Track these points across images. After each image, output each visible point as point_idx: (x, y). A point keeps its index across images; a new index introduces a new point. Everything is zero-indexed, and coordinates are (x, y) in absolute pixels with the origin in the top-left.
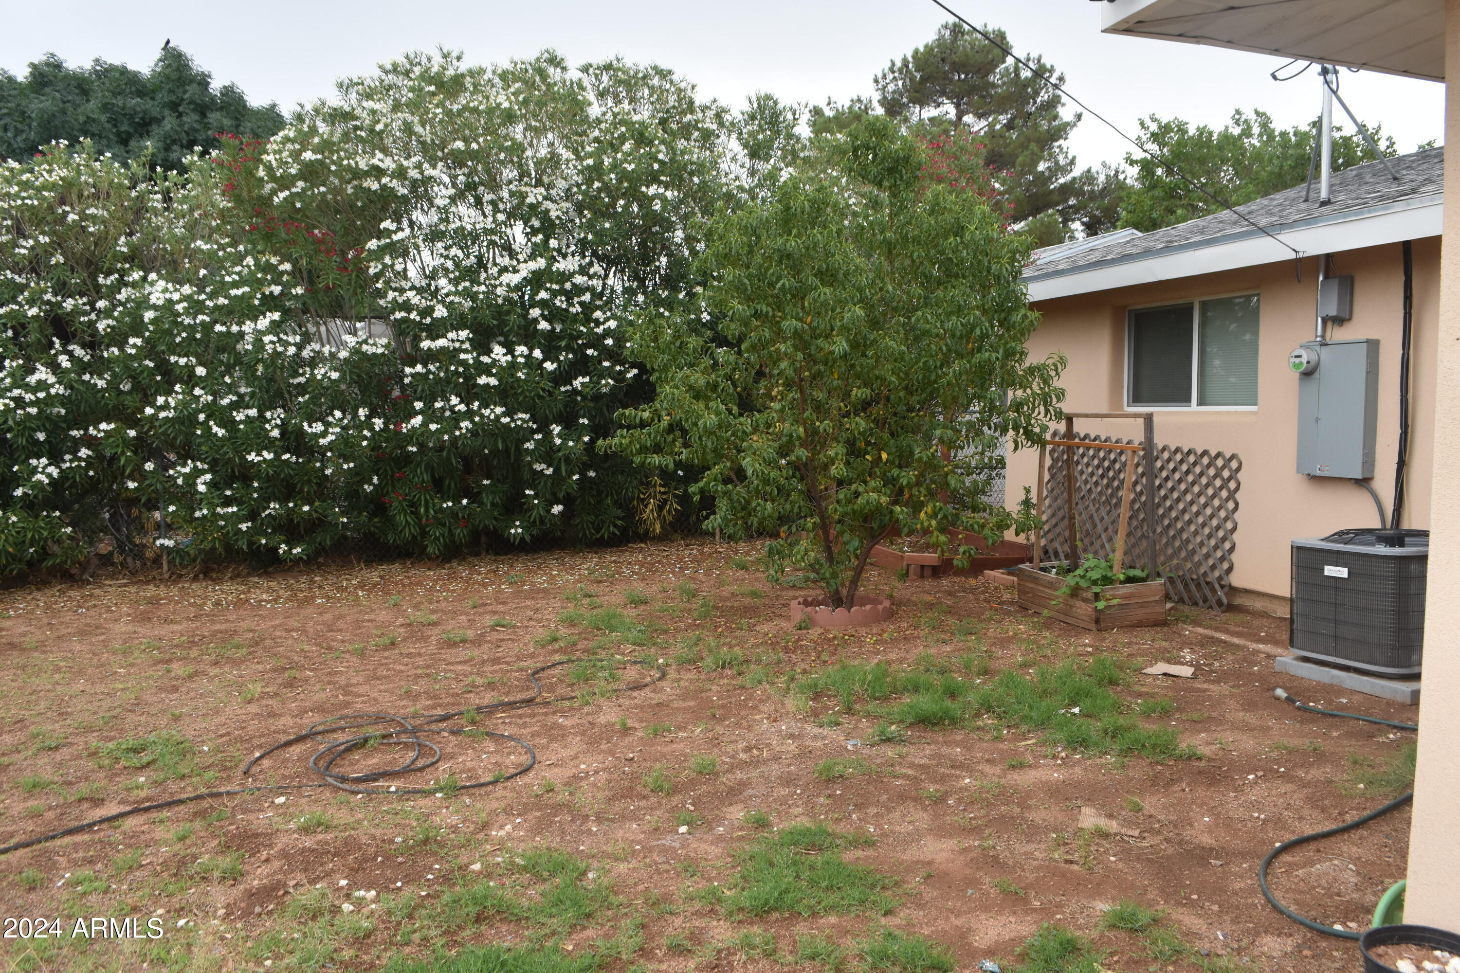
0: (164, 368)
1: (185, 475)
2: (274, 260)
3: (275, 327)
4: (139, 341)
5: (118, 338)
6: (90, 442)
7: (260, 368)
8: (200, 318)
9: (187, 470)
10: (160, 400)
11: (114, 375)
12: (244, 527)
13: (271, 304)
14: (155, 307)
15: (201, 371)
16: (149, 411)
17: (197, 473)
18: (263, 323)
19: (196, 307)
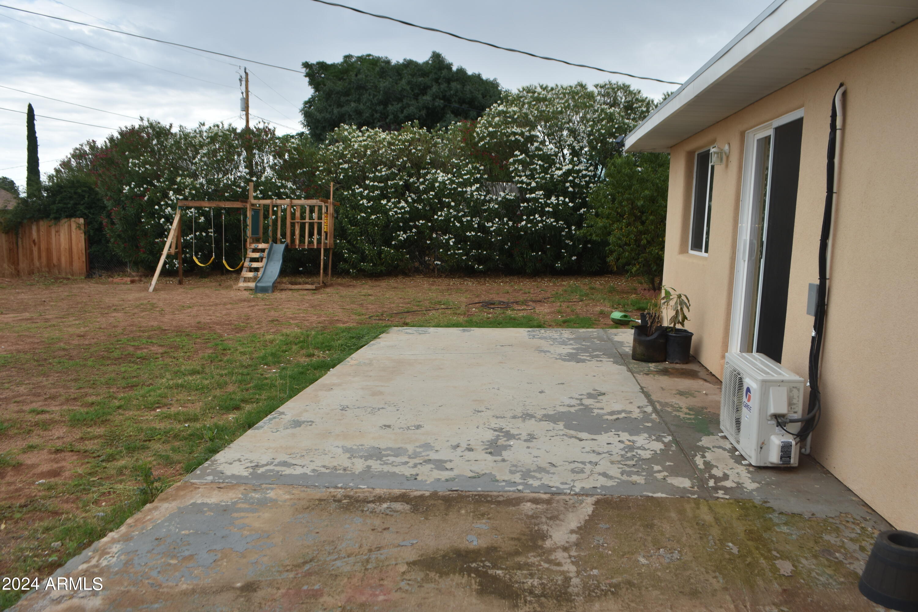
0: (440, 202)
1: (446, 239)
2: (478, 166)
3: (477, 190)
4: (433, 193)
5: (426, 191)
6: (415, 226)
7: (472, 203)
8: (454, 186)
9: (447, 237)
10: (439, 213)
11: (424, 204)
12: (464, 258)
13: (476, 181)
14: (440, 182)
15: (453, 204)
16: (436, 217)
17: (450, 238)
18: (474, 188)
19: (452, 182)
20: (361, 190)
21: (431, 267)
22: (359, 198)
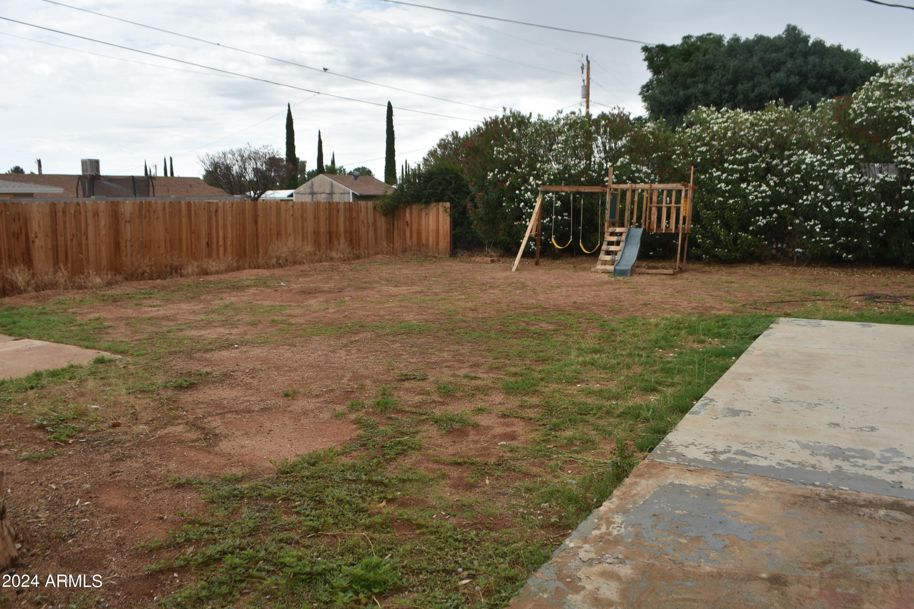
0: (806, 185)
1: (811, 226)
2: (852, 145)
3: (851, 172)
4: (799, 176)
5: (791, 173)
6: (776, 211)
7: (844, 187)
8: (823, 168)
9: (812, 223)
10: (805, 197)
11: (787, 188)
12: (831, 246)
13: (850, 162)
14: (807, 164)
15: (821, 187)
16: (800, 201)
17: (815, 225)
18: (847, 170)
19: (822, 164)
20: (719, 173)
21: (790, 255)
22: (717, 182)
